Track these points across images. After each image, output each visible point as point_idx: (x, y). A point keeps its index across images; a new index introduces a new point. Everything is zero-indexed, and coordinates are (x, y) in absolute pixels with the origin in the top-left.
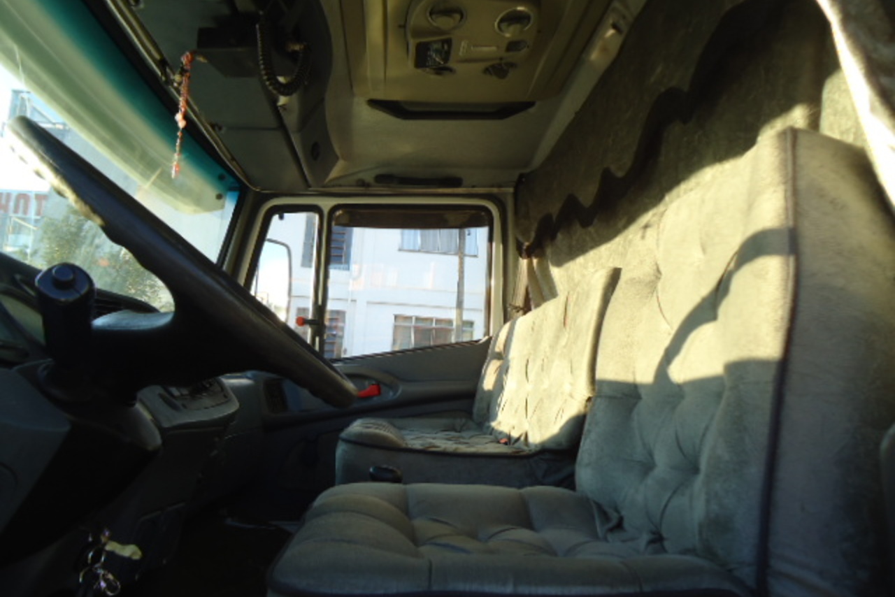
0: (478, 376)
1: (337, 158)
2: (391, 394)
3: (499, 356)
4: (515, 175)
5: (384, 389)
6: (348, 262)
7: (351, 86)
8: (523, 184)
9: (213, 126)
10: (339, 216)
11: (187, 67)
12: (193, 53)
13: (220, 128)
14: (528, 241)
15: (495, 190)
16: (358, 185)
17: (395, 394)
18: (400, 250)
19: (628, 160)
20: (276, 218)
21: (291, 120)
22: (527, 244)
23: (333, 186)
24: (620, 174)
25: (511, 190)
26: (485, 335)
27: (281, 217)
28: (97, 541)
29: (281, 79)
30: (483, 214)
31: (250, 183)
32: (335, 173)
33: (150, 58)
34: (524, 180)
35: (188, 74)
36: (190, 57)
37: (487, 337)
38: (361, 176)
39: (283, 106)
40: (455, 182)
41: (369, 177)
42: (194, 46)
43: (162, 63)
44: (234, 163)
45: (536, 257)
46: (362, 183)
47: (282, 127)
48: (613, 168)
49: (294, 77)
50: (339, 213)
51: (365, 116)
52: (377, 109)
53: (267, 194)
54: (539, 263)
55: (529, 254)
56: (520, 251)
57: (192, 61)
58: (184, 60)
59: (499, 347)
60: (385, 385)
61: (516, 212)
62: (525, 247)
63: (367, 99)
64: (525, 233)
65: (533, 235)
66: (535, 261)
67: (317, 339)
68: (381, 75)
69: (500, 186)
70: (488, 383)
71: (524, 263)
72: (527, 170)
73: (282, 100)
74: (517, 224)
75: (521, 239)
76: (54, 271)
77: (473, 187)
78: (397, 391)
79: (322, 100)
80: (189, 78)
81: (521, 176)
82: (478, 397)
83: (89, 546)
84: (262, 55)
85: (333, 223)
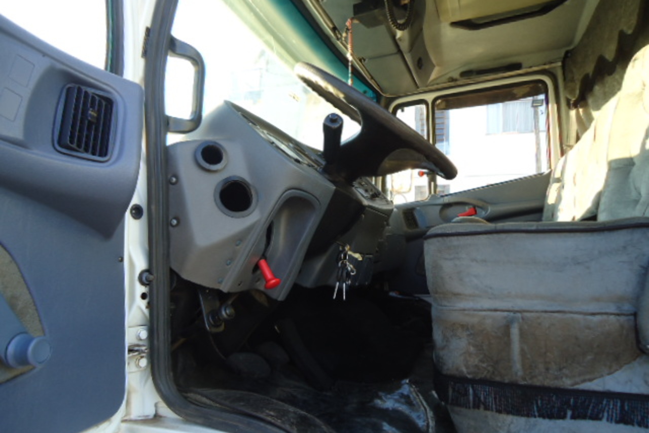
0: (544, 196)
1: (434, 66)
2: (483, 213)
3: (558, 180)
4: (562, 53)
5: (478, 210)
6: (448, 140)
7: (438, 16)
8: (568, 59)
9: (360, 60)
10: (439, 104)
11: (350, 28)
12: (352, 19)
13: (364, 60)
14: (574, 97)
15: (547, 67)
16: (449, 82)
17: (486, 213)
18: (488, 134)
19: (634, 21)
20: (399, 112)
21: (404, 46)
22: (574, 99)
23: (433, 85)
24: (630, 32)
25: (560, 64)
26: (548, 169)
27: (403, 111)
28: (344, 250)
29: (399, 22)
30: (540, 85)
31: (382, 92)
32: (433, 76)
33: (327, 27)
34: (569, 55)
35: (350, 31)
36: (350, 22)
37: (549, 170)
38: (450, 75)
39: (400, 39)
40: (517, 66)
41: (456, 75)
42: (352, 15)
43: (334, 29)
44: (373, 80)
45: (581, 107)
46: (452, 80)
47: (400, 52)
48: (625, 29)
49: (406, 18)
50: (439, 101)
51: (450, 34)
52: (458, 27)
53: (392, 98)
54: (584, 112)
55: (576, 105)
56: (569, 105)
57: (352, 24)
58: (348, 24)
59: (557, 174)
60: (479, 207)
61: (565, 79)
62: (572, 102)
63: (449, 22)
64: (572, 91)
65: (577, 92)
66: (581, 110)
67: (432, 184)
68: (457, 5)
69: (551, 63)
70: (551, 199)
71: (573, 113)
72: (571, 47)
73: (399, 34)
74: (565, 87)
75: (569, 97)
76: (330, 116)
77: (531, 67)
78: (487, 210)
79: (421, 30)
80: (351, 33)
81: (567, 53)
82: (545, 210)
83: (341, 252)
84: (388, 11)
85: (436, 108)
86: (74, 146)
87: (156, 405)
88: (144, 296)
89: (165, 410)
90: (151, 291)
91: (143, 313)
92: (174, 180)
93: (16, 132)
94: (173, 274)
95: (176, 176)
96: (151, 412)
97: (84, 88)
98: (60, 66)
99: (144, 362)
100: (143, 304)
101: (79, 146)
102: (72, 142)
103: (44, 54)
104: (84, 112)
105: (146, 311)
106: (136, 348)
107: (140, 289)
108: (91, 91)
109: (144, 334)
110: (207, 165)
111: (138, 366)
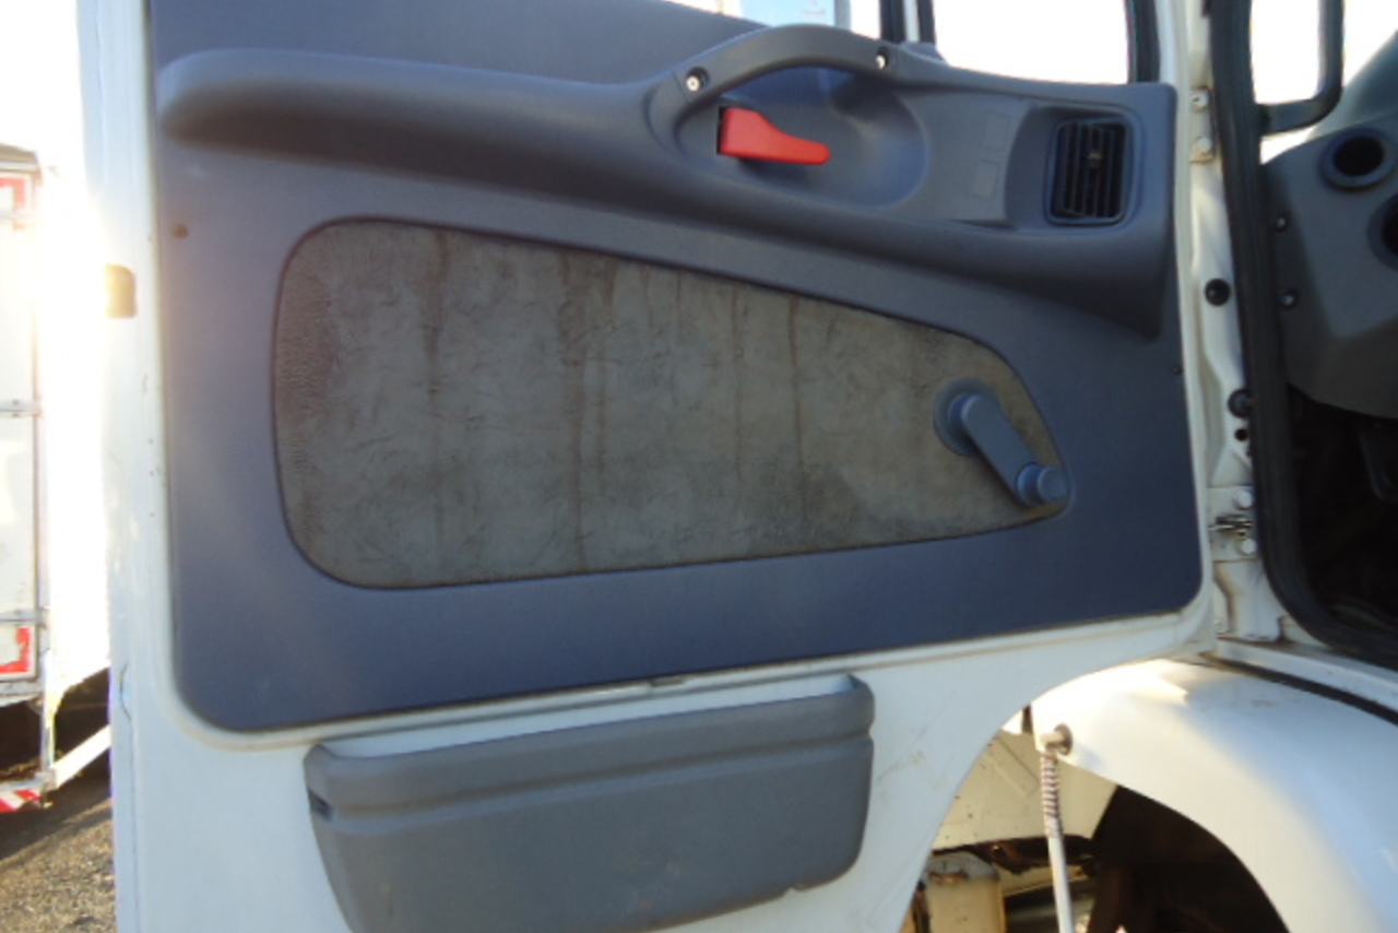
86: (1071, 211)
87: (1280, 621)
88: (1240, 435)
89: (1296, 632)
90: (1252, 425)
91: (1243, 464)
92: (1282, 222)
93: (997, 212)
94: (1293, 394)
95: (1286, 215)
96: (1272, 631)
97: (1081, 123)
98: (1042, 105)
99: (1249, 546)
100: (1239, 448)
101: (1078, 209)
102: (1067, 205)
103: (1021, 97)
104: (1083, 158)
105: (1247, 461)
106: (1230, 520)
107: (1233, 423)
108: (1090, 123)
109: (1246, 498)
110: (1346, 180)
111: (1240, 552)
